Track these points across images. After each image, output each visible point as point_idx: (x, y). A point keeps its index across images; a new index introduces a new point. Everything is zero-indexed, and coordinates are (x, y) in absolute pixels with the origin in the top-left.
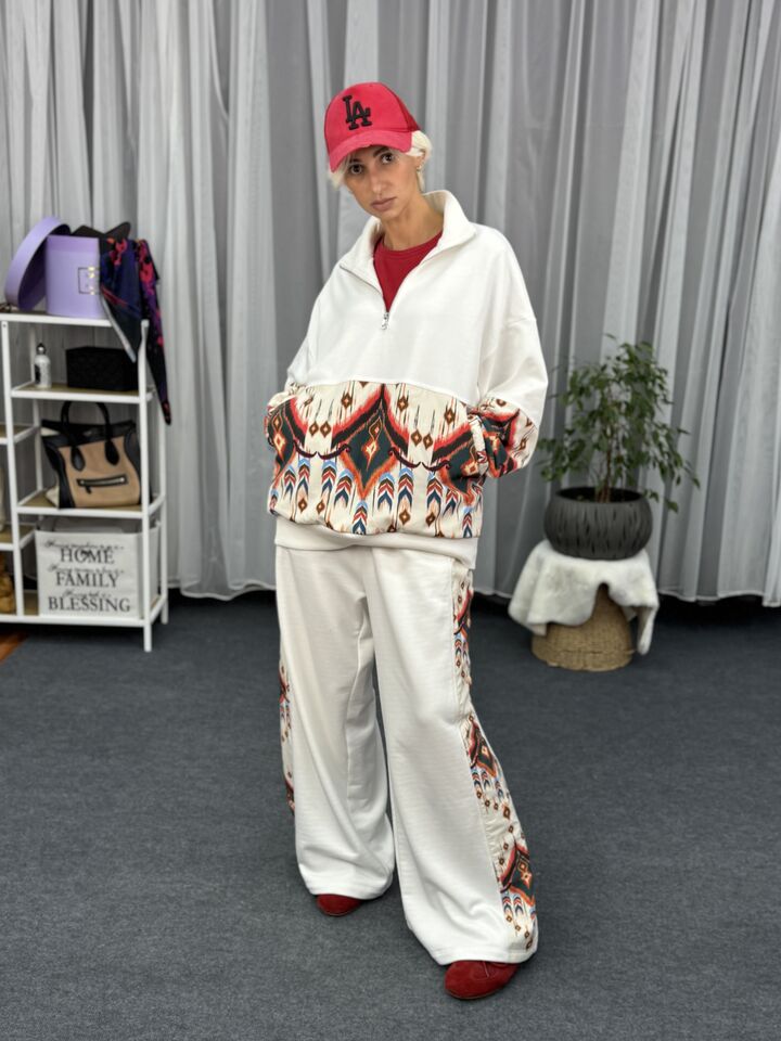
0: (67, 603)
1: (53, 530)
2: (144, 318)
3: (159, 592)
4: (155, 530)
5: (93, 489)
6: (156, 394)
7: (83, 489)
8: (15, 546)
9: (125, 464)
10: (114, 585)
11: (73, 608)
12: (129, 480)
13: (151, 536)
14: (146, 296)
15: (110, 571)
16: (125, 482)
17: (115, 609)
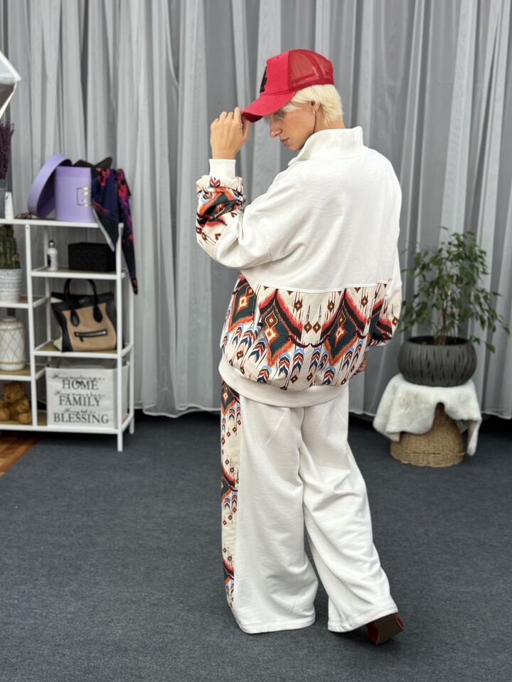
0: (66, 417)
1: (58, 367)
2: (121, 221)
3: (128, 412)
4: (126, 367)
5: (85, 339)
6: (128, 274)
7: (78, 339)
8: (32, 378)
9: (107, 321)
10: (98, 405)
11: (70, 421)
12: (109, 333)
13: (123, 371)
14: (122, 207)
15: (95, 395)
16: (106, 334)
17: (98, 421)
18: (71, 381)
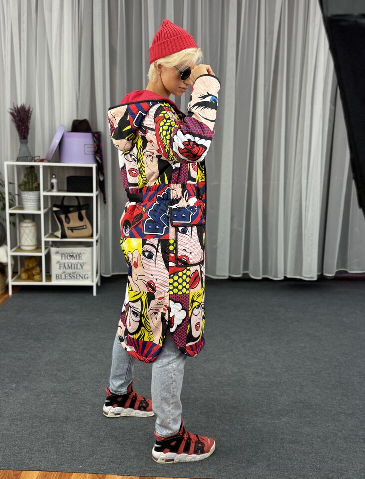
0: (63, 276)
1: (58, 247)
5: (74, 231)
7: (70, 231)
8: (43, 254)
9: (86, 220)
10: (82, 269)
11: (66, 279)
15: (81, 263)
16: (86, 228)
17: (82, 278)
18: (67, 255)
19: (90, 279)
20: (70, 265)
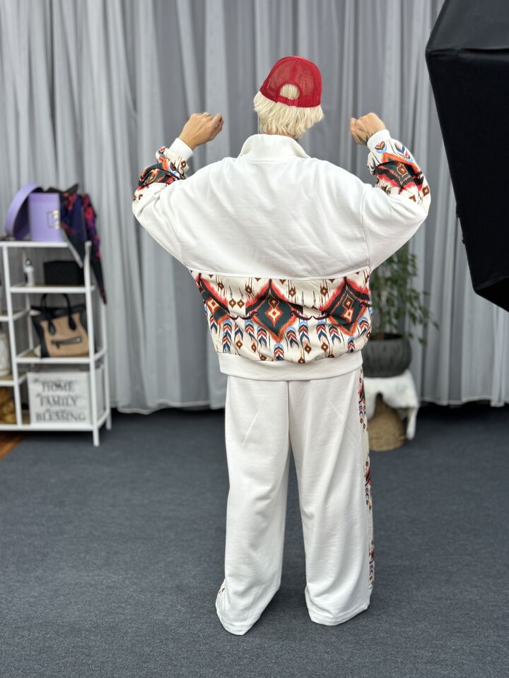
0: (47, 416)
2: (88, 240)
3: (105, 409)
4: (100, 371)
5: (61, 346)
6: (97, 287)
7: (55, 347)
8: (15, 383)
10: (75, 404)
11: (51, 420)
12: (83, 339)
13: (96, 374)
14: (89, 228)
15: (72, 396)
16: (80, 341)
17: (76, 418)
18: (50, 384)
19: (88, 420)
20: (56, 399)
